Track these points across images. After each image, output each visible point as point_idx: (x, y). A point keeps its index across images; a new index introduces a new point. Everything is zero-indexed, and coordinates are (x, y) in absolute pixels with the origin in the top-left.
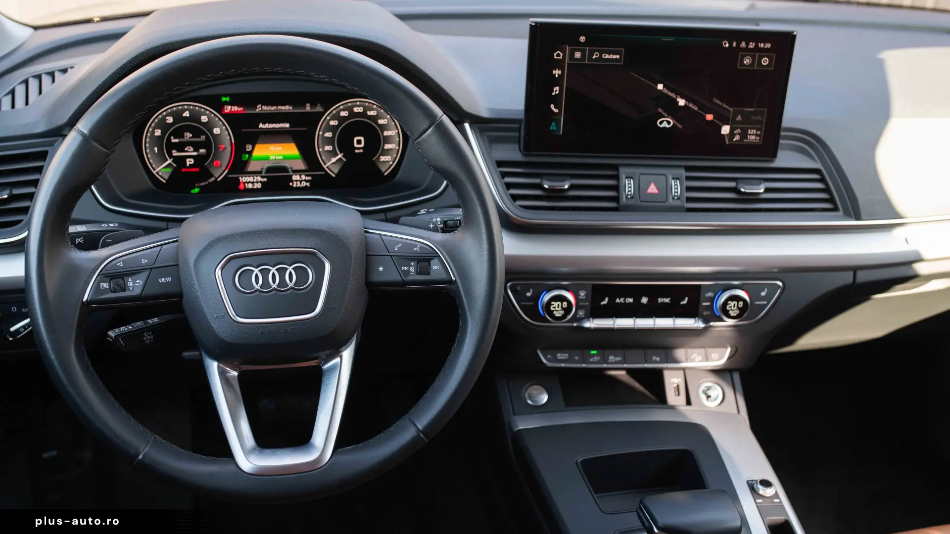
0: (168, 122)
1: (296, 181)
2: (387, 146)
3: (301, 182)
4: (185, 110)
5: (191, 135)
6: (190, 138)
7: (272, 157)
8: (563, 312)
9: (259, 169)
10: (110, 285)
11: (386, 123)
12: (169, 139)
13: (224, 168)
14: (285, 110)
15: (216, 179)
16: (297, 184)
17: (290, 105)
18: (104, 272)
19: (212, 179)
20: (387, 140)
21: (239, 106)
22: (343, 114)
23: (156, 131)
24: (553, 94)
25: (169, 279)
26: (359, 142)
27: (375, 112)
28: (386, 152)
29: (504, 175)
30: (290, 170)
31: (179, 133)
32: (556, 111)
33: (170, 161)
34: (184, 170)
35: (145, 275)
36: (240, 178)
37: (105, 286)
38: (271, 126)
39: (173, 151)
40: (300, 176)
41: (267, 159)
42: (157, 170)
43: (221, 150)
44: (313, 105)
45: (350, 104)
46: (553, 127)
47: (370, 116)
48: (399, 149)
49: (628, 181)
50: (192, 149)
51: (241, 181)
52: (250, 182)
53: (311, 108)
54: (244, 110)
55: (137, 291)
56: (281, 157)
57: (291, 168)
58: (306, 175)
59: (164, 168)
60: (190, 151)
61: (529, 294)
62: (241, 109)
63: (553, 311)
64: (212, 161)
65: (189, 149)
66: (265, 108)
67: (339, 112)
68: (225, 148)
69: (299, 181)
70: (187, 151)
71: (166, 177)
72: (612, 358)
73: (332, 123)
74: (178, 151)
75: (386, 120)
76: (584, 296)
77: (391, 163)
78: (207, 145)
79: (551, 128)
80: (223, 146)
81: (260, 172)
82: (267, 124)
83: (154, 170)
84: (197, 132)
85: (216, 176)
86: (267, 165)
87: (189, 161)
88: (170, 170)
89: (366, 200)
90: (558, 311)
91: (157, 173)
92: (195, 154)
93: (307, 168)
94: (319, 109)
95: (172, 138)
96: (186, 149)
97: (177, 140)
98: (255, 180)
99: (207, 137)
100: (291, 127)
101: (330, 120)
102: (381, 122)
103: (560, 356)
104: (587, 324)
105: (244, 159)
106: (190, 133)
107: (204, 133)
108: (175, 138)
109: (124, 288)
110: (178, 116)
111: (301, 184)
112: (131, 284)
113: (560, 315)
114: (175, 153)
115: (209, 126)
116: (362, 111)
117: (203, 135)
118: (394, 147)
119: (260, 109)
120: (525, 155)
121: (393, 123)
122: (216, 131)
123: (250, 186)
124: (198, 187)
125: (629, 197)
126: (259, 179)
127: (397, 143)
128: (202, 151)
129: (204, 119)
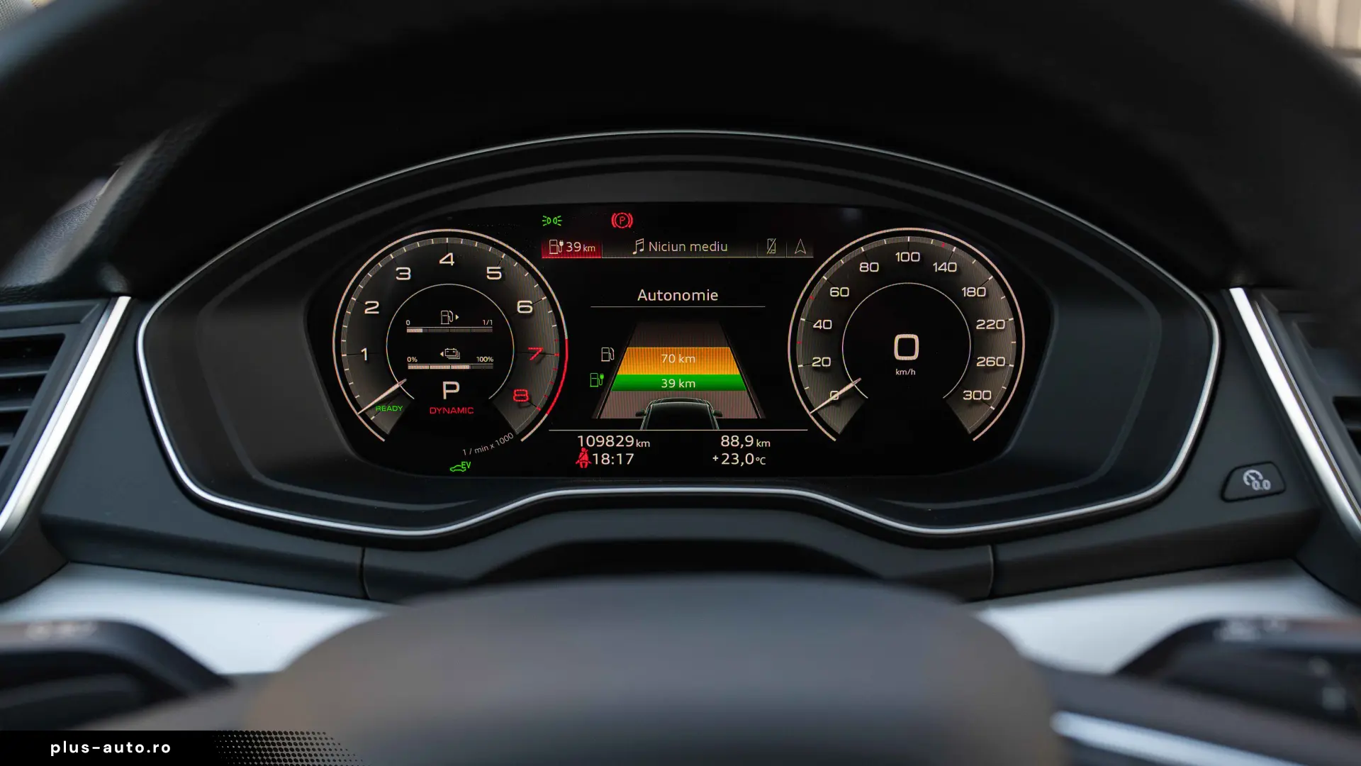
0: (398, 279)
1: (730, 450)
2: (984, 362)
3: (742, 453)
4: (445, 249)
5: (457, 317)
6: (455, 323)
7: (668, 384)
9: (630, 414)
11: (984, 295)
12: (400, 327)
13: (538, 408)
14: (709, 253)
15: (518, 437)
16: (731, 460)
17: (722, 242)
19: (509, 437)
20: (985, 342)
21: (585, 242)
22: (865, 267)
23: (368, 303)
26: (906, 347)
27: (957, 264)
28: (977, 378)
30: (715, 419)
31: (425, 311)
33: (398, 385)
34: (434, 410)
36: (581, 438)
38: (670, 296)
39: (409, 359)
40: (742, 436)
41: (654, 388)
42: (364, 409)
43: (532, 358)
44: (785, 243)
45: (884, 242)
47: (943, 275)
48: (1015, 371)
50: (456, 354)
51: (582, 445)
52: (605, 449)
53: (780, 245)
54: (598, 252)
56: (692, 383)
57: (718, 414)
58: (757, 436)
59: (380, 403)
60: (452, 361)
62: (593, 248)
64: (509, 388)
65: (451, 353)
66: (655, 247)
67: (855, 264)
68: (544, 354)
69: (737, 450)
70: (445, 361)
71: (387, 429)
73: (835, 292)
74: (422, 360)
75: (984, 288)
77: (993, 408)
78: (498, 344)
80: (540, 349)
81: (636, 423)
82: (659, 293)
83: (358, 409)
84: (471, 308)
85: (517, 430)
86: (653, 405)
87: (449, 387)
88: (396, 409)
89: (929, 507)
91: (363, 415)
92: (465, 367)
93: (762, 416)
94: (802, 252)
95: (408, 322)
96: (442, 354)
97: (418, 330)
98: (620, 445)
99: (499, 325)
100: (721, 300)
101: (831, 283)
102: (968, 292)
105: (593, 386)
106: (455, 312)
107: (493, 313)
108: (413, 325)
110: (424, 264)
111: (742, 459)
114: (413, 365)
115: (505, 293)
116: (918, 260)
117: (487, 317)
118: (1003, 365)
119: (639, 250)
121: (1004, 297)
122: (524, 306)
123: (606, 459)
124: (467, 458)
126: (631, 441)
127: (1012, 352)
129: (494, 273)
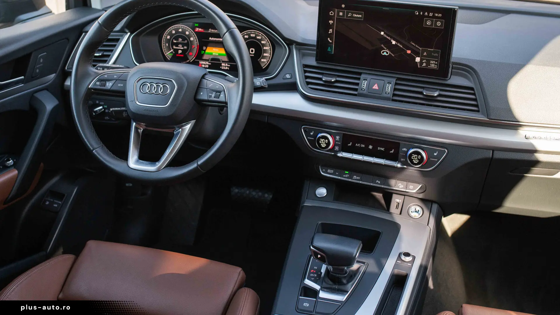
0: (173, 33)
1: (223, 66)
2: (265, 55)
3: (225, 67)
4: (180, 28)
5: (181, 40)
6: (181, 41)
7: (214, 54)
8: (325, 145)
9: (207, 58)
10: (100, 83)
11: (265, 43)
12: (172, 41)
13: (193, 56)
15: (190, 61)
16: (223, 68)
18: (99, 78)
19: (188, 61)
20: (265, 51)
21: (202, 29)
22: (246, 37)
23: (168, 36)
24: (329, 33)
25: (122, 85)
26: (252, 51)
27: (261, 37)
28: (264, 57)
29: (305, 72)
30: (221, 61)
31: (176, 38)
32: (331, 41)
33: (172, 50)
34: (177, 55)
35: (114, 81)
36: (200, 62)
37: (98, 83)
39: (174, 46)
40: (225, 64)
41: (211, 54)
42: (167, 54)
43: (193, 48)
45: (249, 32)
46: (329, 50)
47: (258, 39)
48: (270, 57)
49: (364, 81)
50: (181, 46)
51: (200, 63)
52: (203, 64)
54: (204, 31)
55: (109, 88)
56: (218, 54)
57: (222, 60)
58: (228, 64)
59: (169, 53)
60: (180, 47)
61: (312, 134)
63: (321, 144)
64: (189, 53)
66: (212, 30)
67: (244, 36)
68: (194, 47)
70: (179, 47)
71: (170, 57)
72: (355, 177)
74: (176, 46)
75: (265, 42)
76: (338, 139)
77: (266, 63)
79: (328, 50)
80: (194, 46)
81: (208, 60)
82: (213, 38)
83: (166, 53)
84: (184, 39)
85: (190, 59)
86: (211, 57)
87: (180, 51)
88: (172, 54)
90: (323, 144)
91: (167, 55)
92: (182, 48)
93: (228, 61)
95: (174, 40)
96: (179, 46)
97: (175, 41)
98: (206, 64)
99: (188, 42)
102: (263, 42)
103: (329, 171)
104: (339, 155)
105: (202, 53)
106: (181, 39)
107: (187, 40)
108: (175, 40)
109: (105, 85)
110: (177, 31)
111: (225, 68)
112: (108, 84)
113: (324, 147)
114: (175, 47)
115: (189, 36)
116: (254, 36)
117: (186, 40)
118: (268, 55)
119: (210, 31)
120: (318, 63)
121: (268, 44)
122: (192, 39)
123: (204, 66)
125: (363, 89)
126: (208, 63)
127: (270, 54)
128: (185, 47)
129: (187, 33)
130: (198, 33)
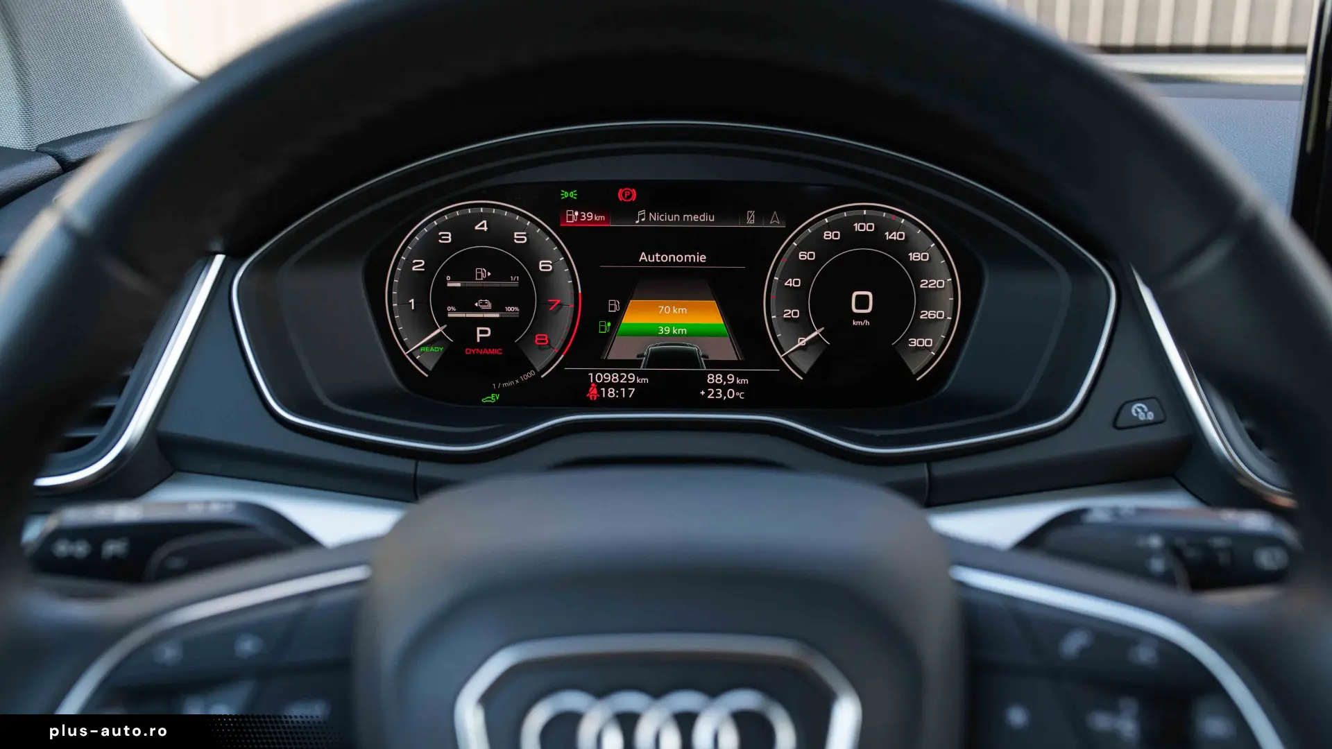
0: (441, 242)
1: (715, 386)
2: (927, 314)
3: (725, 389)
4: (480, 217)
5: (489, 274)
6: (487, 279)
7: (664, 331)
9: (630, 356)
11: (927, 259)
12: (441, 281)
13: (556, 350)
14: (699, 222)
15: (539, 374)
16: (716, 394)
17: (710, 213)
19: (531, 374)
20: (927, 298)
21: (596, 213)
22: (829, 235)
23: (415, 261)
26: (862, 302)
27: (904, 234)
28: (922, 328)
30: (703, 361)
31: (463, 268)
33: (439, 330)
34: (468, 351)
36: (591, 375)
38: (666, 258)
39: (449, 308)
40: (725, 374)
41: (652, 334)
42: (412, 349)
43: (551, 308)
44: (762, 215)
45: (845, 215)
47: (893, 242)
48: (952, 323)
50: (488, 304)
51: (592, 380)
52: (611, 385)
53: (758, 220)
54: (607, 221)
56: (684, 331)
57: (706, 356)
58: (737, 375)
59: (425, 345)
60: (485, 310)
62: (603, 218)
64: (532, 333)
65: (484, 303)
66: (654, 217)
67: (820, 232)
68: (561, 305)
69: (720, 386)
70: (478, 310)
71: (430, 367)
73: (804, 256)
74: (459, 309)
75: (927, 254)
77: (933, 353)
78: (521, 296)
80: (558, 301)
81: (635, 363)
82: (657, 255)
83: (406, 350)
84: (502, 268)
86: (652, 348)
87: (482, 332)
88: (438, 349)
89: (877, 433)
91: (411, 355)
92: (496, 315)
93: (741, 358)
94: (775, 223)
96: (476, 305)
97: (457, 285)
98: (624, 381)
99: (524, 280)
100: (708, 262)
101: (801, 247)
102: (913, 256)
105: (601, 332)
106: (488, 270)
107: (518, 271)
108: (453, 280)
110: (463, 229)
111: (724, 393)
114: (452, 313)
115: (529, 254)
116: (872, 230)
117: (514, 274)
118: (942, 318)
119: (642, 219)
121: (943, 261)
122: (544, 265)
123: (612, 393)
124: (496, 391)
126: (633, 378)
127: (950, 307)
128: (512, 310)
129: (520, 237)
130: (576, 239)
